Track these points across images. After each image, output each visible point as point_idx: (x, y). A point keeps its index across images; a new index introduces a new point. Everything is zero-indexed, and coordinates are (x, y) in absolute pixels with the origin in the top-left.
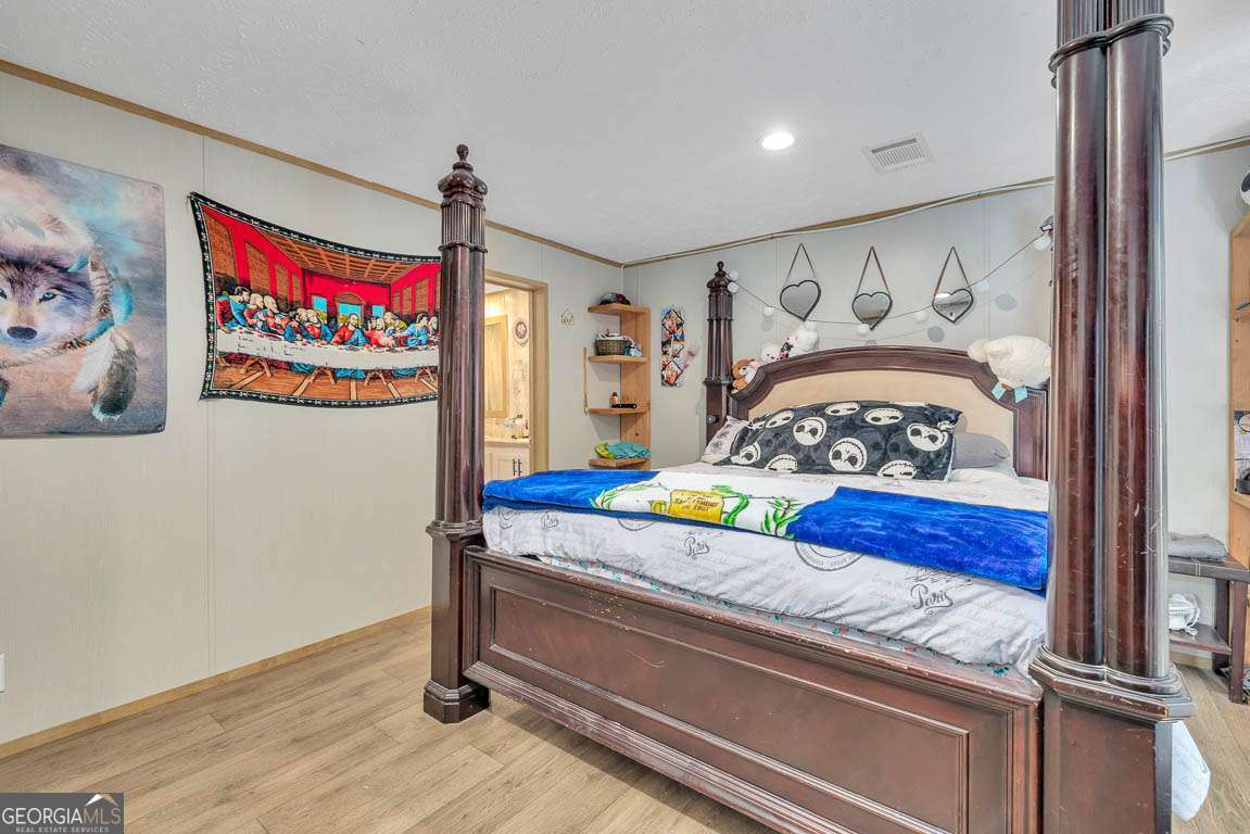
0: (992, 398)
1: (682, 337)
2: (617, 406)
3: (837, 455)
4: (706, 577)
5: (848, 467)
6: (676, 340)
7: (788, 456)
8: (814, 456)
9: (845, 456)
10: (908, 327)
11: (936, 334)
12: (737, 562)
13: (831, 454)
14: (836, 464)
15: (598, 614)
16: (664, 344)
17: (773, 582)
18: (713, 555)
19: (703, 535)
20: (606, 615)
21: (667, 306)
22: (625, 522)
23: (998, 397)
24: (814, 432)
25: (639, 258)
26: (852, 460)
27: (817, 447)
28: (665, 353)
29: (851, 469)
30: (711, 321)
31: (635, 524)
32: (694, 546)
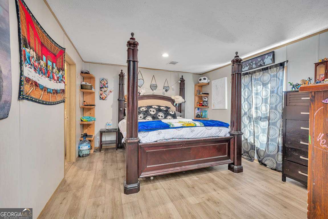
0: (173, 105)
1: (107, 87)
2: (85, 105)
3: (159, 116)
4: (195, 135)
5: (161, 118)
6: (105, 87)
7: (149, 117)
8: (154, 116)
9: (161, 116)
10: (159, 91)
11: (164, 93)
12: (199, 131)
13: (158, 116)
14: (159, 117)
15: (179, 147)
16: (101, 88)
17: (204, 133)
18: (195, 131)
19: (192, 128)
20: (181, 147)
21: (102, 77)
22: (177, 129)
23: (175, 105)
24: (154, 111)
25: (91, 61)
26: (162, 117)
27: (155, 114)
28: (101, 91)
29: (162, 118)
30: (120, 84)
31: (179, 129)
32: (192, 131)
